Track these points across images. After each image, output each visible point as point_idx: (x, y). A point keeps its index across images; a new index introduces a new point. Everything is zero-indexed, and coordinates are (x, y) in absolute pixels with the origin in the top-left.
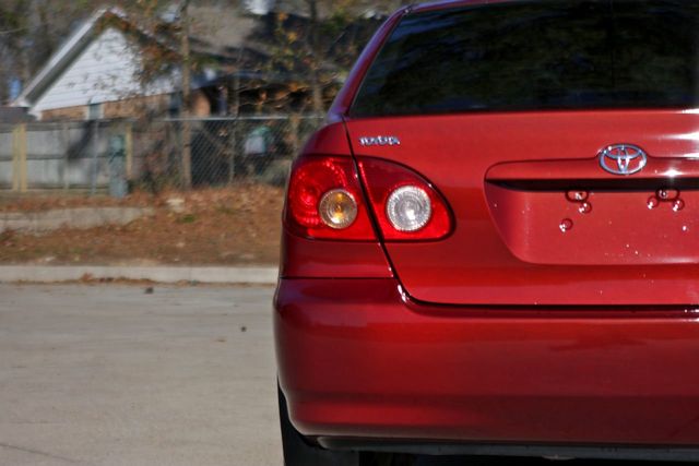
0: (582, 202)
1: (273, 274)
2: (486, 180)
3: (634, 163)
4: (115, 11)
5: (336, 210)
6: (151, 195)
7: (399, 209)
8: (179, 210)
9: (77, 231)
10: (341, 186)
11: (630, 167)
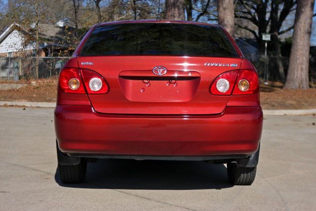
0: (147, 83)
1: (54, 105)
2: (119, 76)
3: (163, 72)
4: (17, 24)
5: (74, 84)
6: (26, 80)
7: (93, 84)
8: (34, 85)
9: (3, 91)
10: (75, 77)
11: (162, 73)
